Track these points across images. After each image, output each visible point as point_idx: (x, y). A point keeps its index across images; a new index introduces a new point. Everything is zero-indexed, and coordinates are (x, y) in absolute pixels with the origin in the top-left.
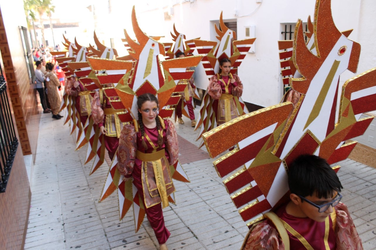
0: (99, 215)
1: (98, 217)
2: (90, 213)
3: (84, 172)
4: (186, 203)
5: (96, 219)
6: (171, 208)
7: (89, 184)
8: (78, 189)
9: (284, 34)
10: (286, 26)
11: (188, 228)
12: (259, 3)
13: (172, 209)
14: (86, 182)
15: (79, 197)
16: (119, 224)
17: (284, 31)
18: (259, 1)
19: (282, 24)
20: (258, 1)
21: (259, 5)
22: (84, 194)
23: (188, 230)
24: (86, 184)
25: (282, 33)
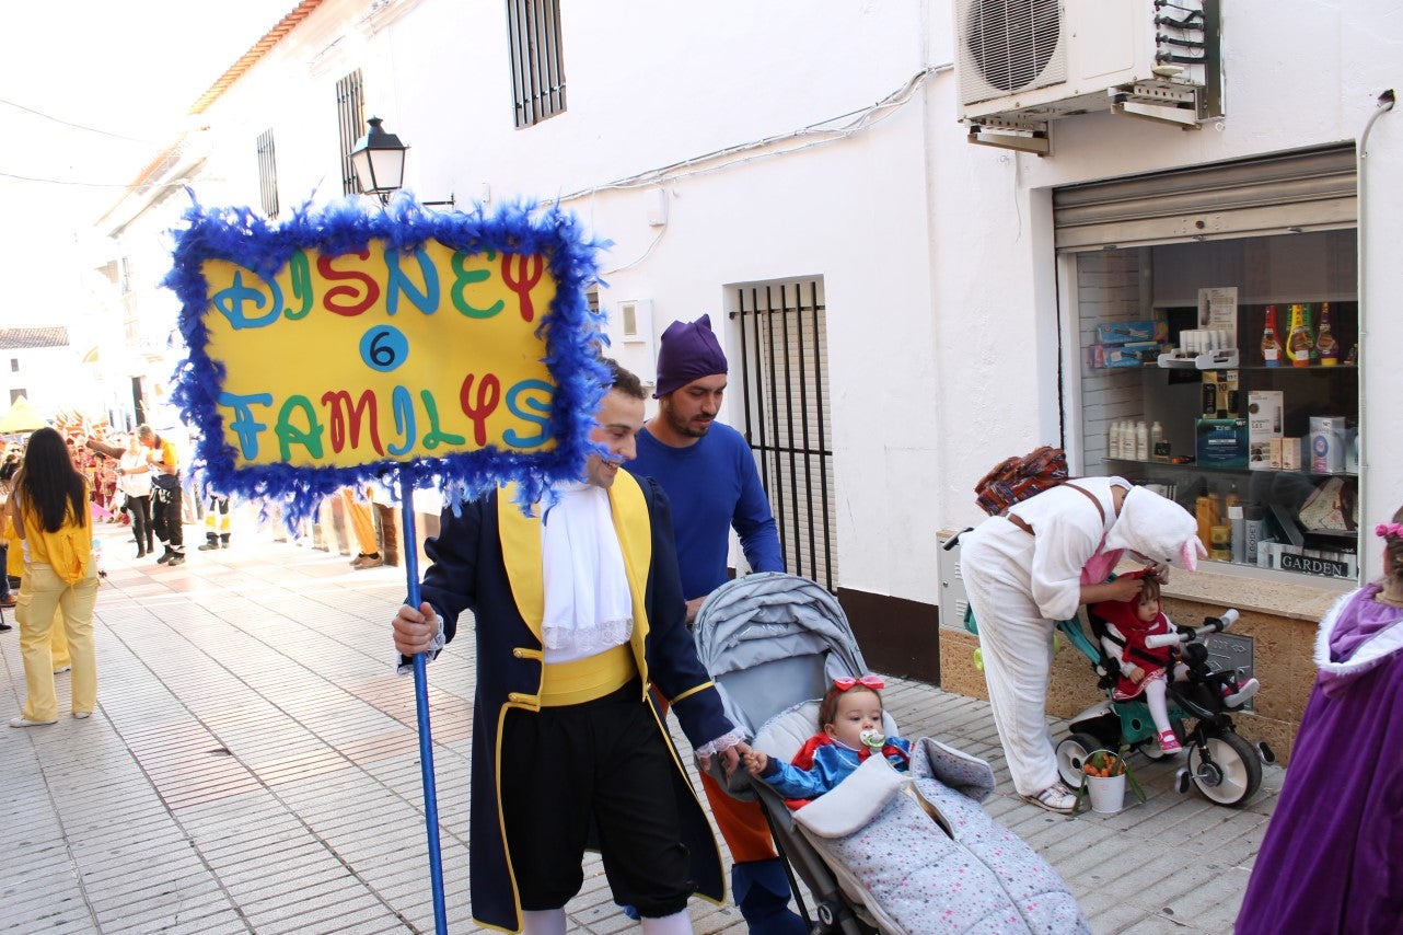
0: (93, 913)
1: (89, 920)
2: (59, 913)
3: (53, 803)
4: (402, 854)
5: (81, 925)
6: (351, 870)
7: (67, 832)
8: (24, 850)
9: (738, 317)
10: (741, 291)
11: (400, 917)
12: (657, 226)
13: (352, 873)
14: (57, 827)
15: (22, 873)
16: (164, 928)
17: (737, 310)
18: (659, 222)
19: (727, 286)
20: (655, 221)
21: (660, 231)
22: (45, 862)
23: (399, 921)
24: (59, 834)
25: (732, 315)
